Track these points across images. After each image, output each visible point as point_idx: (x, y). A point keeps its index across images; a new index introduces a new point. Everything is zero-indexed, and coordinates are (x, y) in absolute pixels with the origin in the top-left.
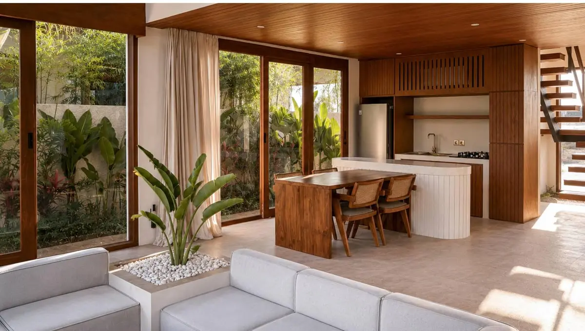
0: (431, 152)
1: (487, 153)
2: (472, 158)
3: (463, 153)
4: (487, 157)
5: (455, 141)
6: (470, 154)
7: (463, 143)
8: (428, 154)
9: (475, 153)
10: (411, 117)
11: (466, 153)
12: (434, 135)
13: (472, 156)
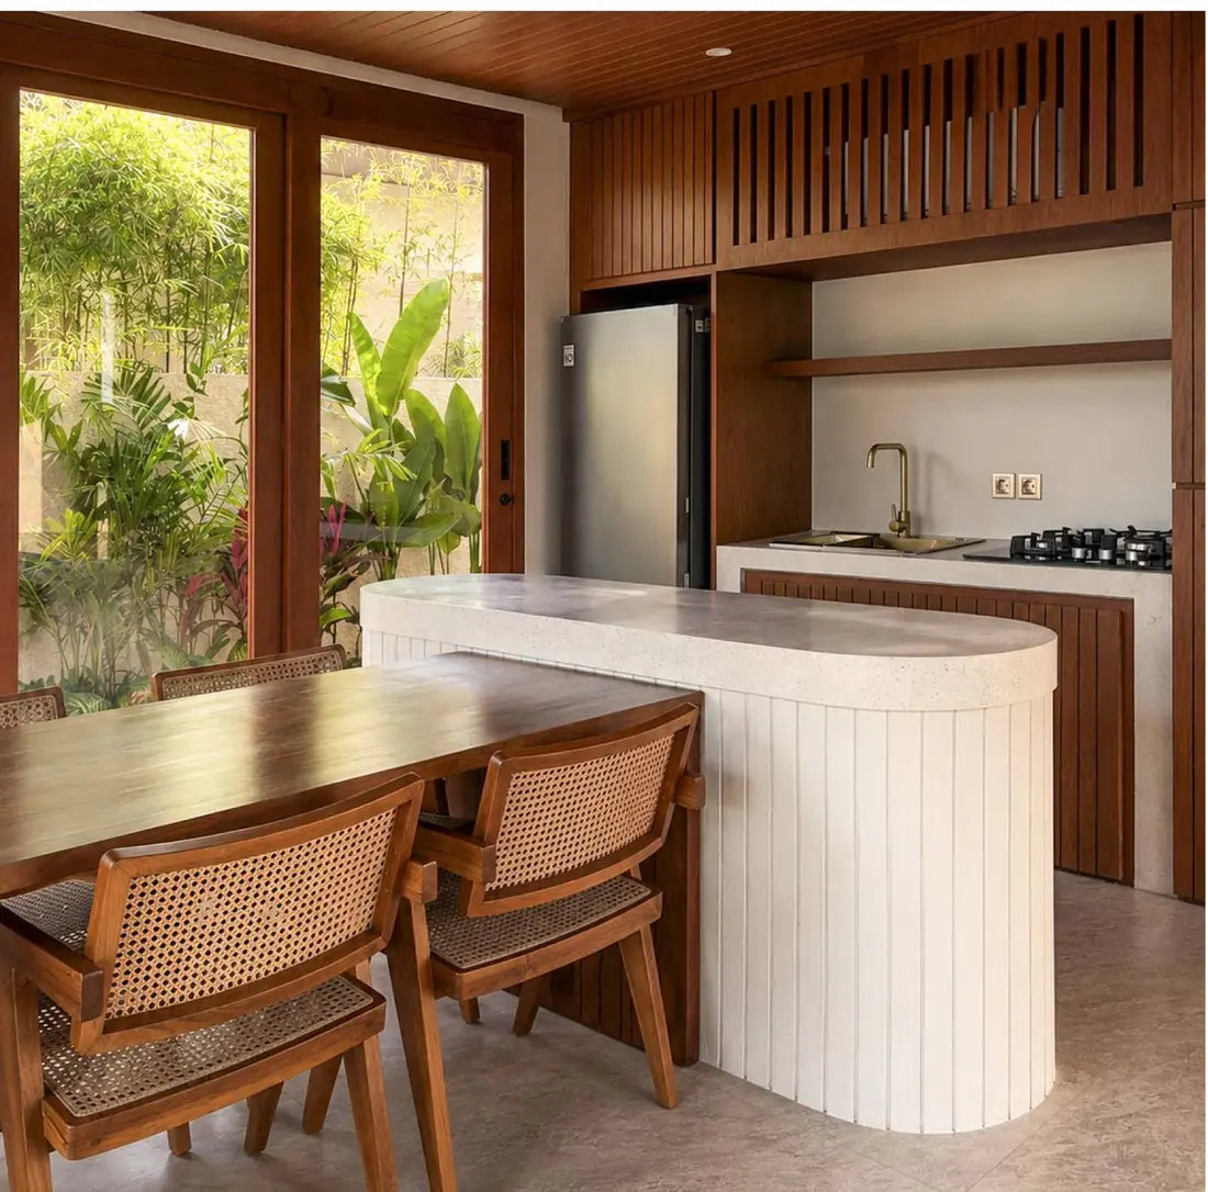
0: (884, 530)
1: (1158, 536)
2: (1082, 562)
3: (1034, 536)
4: (1157, 555)
5: (996, 476)
6: (1070, 540)
7: (1035, 487)
8: (873, 542)
9: (1099, 533)
10: (801, 368)
11: (1049, 535)
12: (902, 451)
13: (1078, 553)
